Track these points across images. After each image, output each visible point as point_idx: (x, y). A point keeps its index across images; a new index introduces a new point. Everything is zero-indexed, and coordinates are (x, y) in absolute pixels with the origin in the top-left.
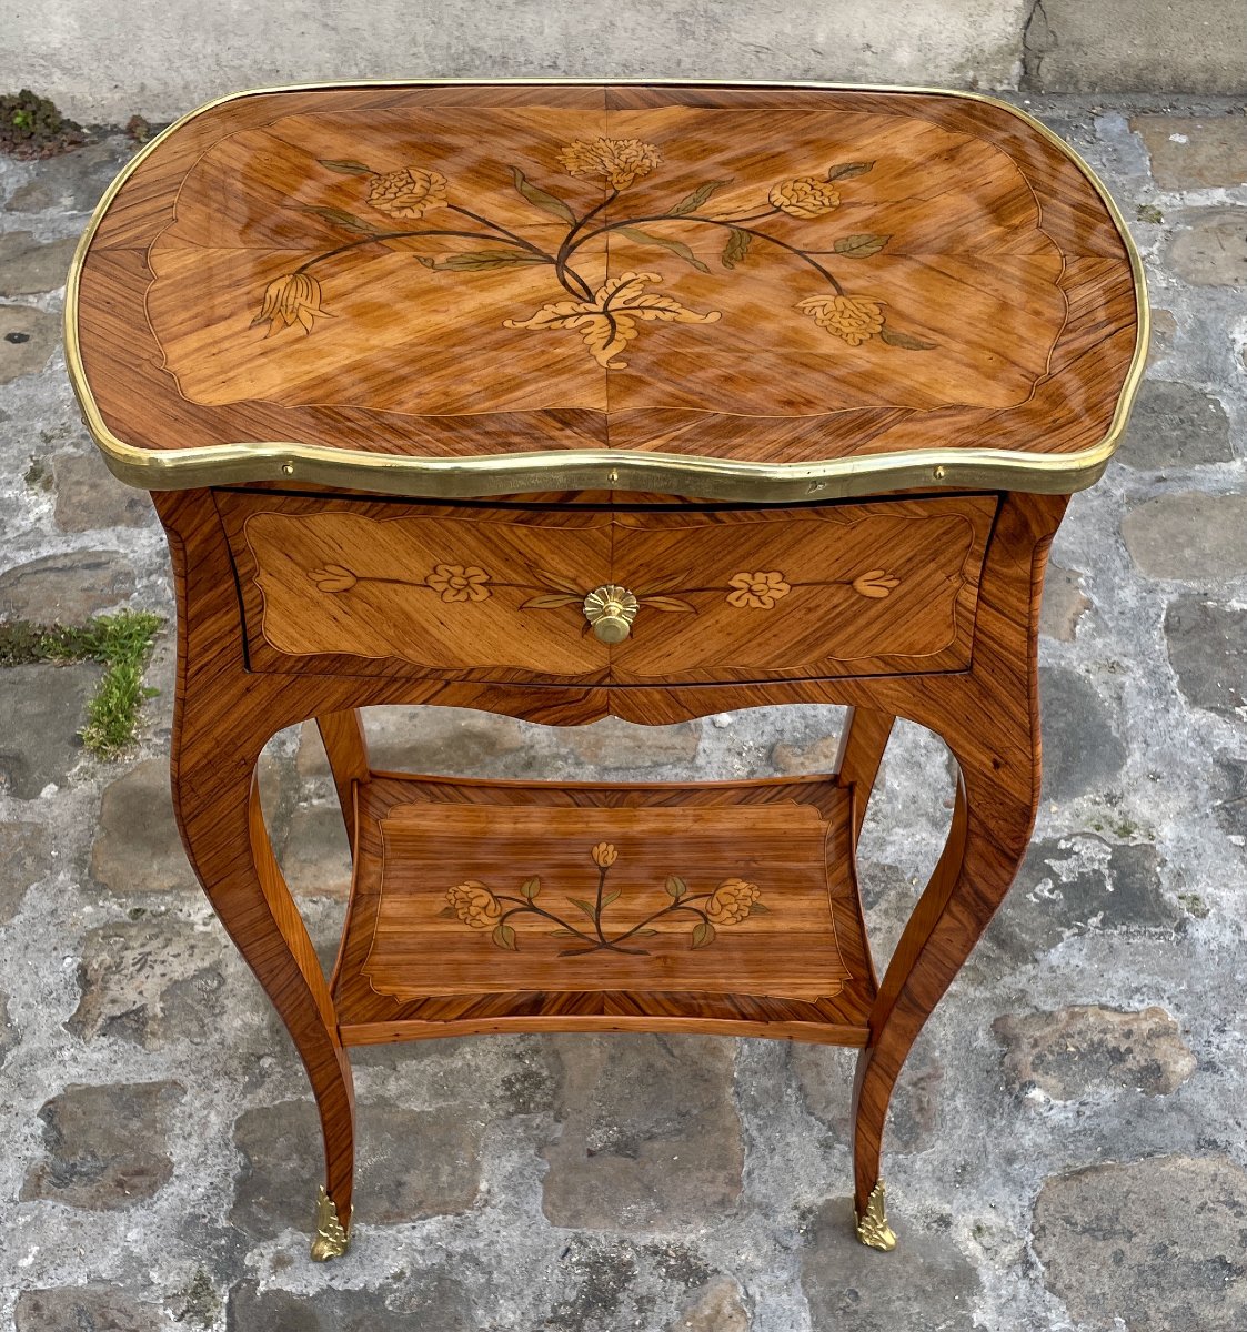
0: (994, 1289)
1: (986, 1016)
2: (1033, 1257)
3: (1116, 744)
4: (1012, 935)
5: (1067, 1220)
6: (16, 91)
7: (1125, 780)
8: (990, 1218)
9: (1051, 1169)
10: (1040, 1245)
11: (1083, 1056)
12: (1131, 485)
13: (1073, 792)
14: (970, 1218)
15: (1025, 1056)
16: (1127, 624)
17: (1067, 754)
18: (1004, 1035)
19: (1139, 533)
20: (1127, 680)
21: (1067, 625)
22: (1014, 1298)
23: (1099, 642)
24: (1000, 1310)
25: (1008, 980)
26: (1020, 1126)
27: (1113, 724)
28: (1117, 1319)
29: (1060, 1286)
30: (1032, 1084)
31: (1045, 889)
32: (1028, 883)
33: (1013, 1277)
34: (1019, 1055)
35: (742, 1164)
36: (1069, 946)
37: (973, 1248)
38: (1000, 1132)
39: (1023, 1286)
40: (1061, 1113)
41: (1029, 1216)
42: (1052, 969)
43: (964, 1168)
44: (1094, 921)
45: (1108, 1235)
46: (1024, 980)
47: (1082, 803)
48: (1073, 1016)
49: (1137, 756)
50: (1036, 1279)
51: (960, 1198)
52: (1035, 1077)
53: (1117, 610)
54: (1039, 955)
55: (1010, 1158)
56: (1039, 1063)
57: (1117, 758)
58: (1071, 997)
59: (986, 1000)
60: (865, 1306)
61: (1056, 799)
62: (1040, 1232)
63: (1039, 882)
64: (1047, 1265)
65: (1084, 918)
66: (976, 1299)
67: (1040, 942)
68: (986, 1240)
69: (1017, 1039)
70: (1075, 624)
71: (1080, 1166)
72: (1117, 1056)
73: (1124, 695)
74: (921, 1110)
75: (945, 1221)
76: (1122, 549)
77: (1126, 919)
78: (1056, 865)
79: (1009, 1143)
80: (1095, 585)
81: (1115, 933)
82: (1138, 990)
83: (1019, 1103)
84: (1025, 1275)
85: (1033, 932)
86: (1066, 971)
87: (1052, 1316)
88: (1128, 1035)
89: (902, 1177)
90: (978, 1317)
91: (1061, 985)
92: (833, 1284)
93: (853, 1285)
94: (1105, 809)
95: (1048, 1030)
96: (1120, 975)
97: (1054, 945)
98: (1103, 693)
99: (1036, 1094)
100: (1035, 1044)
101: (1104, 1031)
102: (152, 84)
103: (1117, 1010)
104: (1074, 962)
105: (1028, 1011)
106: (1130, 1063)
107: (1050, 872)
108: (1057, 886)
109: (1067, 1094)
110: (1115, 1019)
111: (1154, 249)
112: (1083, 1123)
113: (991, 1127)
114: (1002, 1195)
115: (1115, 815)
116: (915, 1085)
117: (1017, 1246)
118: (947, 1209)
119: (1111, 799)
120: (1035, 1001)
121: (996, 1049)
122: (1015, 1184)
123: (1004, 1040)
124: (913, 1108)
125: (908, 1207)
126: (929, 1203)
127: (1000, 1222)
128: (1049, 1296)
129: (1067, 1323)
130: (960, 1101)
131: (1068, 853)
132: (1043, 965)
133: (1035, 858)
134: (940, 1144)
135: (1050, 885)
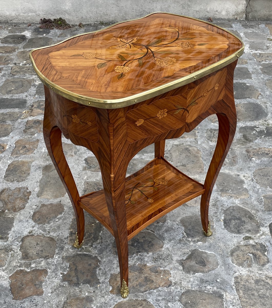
0: (247, 183)
1: (245, 149)
2: (254, 179)
3: (266, 113)
4: (249, 138)
5: (259, 175)
6: (59, 18)
7: (268, 118)
8: (246, 175)
9: (256, 168)
10: (255, 177)
11: (261, 154)
12: (268, 78)
13: (259, 120)
14: (243, 175)
15: (251, 154)
16: (268, 97)
17: (257, 114)
18: (248, 151)
19: (269, 84)
20: (268, 105)
21: (257, 97)
22: (251, 184)
23: (263, 100)
24: (248, 186)
25: (248, 145)
26: (251, 163)
27: (265, 111)
28: (268, 187)
29: (258, 182)
30: (253, 157)
31: (254, 132)
32: (251, 131)
33: (250, 182)
34: (250, 154)
35: (204, 167)
36: (259, 140)
37: (243, 178)
38: (248, 164)
39: (252, 183)
40: (258, 161)
41: (253, 174)
42: (256, 143)
43: (241, 169)
44: (263, 136)
45: (266, 176)
46: (251, 145)
47: (261, 121)
48: (260, 149)
49: (270, 115)
50: (254, 182)
51: (241, 172)
52: (253, 156)
53: (266, 95)
54: (253, 141)
55: (249, 167)
56: (254, 155)
57: (266, 115)
58: (259, 146)
59: (244, 147)
60: (226, 184)
61: (256, 120)
62: (255, 176)
63: (253, 131)
64: (256, 180)
65: (261, 136)
66: (244, 184)
67: (254, 139)
68: (246, 177)
69: (250, 152)
70: (258, 97)
71: (261, 168)
72: (267, 154)
73: (267, 107)
74: (234, 161)
75: (238, 175)
76: (266, 87)
77: (268, 136)
78: (256, 129)
79: (249, 165)
80: (262, 91)
81: (267, 138)
82: (271, 146)
83: (251, 160)
84: (252, 181)
85: (252, 138)
86: (258, 143)
87: (257, 186)
88: (269, 151)
89: (231, 170)
90: (244, 187)
91: (257, 145)
92: (220, 182)
93: (223, 182)
94: (265, 122)
95: (255, 151)
96: (267, 144)
97: (256, 140)
98: (263, 106)
99: (254, 159)
100: (253, 152)
101: (265, 151)
102: (84, 17)
103: (268, 148)
104: (259, 142)
105: (252, 149)
106: (269, 155)
107: (255, 130)
108: (257, 132)
109: (259, 159)
110: (267, 149)
111: (271, 44)
112: (262, 163)
113: (246, 163)
114: (248, 172)
115: (266, 123)
116: (233, 158)
117: (251, 178)
118: (239, 174)
119: (265, 121)
120: (253, 147)
121: (247, 153)
122: (251, 171)
123: (248, 152)
124: (233, 161)
125: (232, 173)
126: (236, 173)
127: (248, 175)
128: (256, 184)
129: (259, 187)
130: (240, 160)
131: (258, 127)
132: (255, 142)
133: (252, 128)
134: (237, 166)
135: (255, 132)
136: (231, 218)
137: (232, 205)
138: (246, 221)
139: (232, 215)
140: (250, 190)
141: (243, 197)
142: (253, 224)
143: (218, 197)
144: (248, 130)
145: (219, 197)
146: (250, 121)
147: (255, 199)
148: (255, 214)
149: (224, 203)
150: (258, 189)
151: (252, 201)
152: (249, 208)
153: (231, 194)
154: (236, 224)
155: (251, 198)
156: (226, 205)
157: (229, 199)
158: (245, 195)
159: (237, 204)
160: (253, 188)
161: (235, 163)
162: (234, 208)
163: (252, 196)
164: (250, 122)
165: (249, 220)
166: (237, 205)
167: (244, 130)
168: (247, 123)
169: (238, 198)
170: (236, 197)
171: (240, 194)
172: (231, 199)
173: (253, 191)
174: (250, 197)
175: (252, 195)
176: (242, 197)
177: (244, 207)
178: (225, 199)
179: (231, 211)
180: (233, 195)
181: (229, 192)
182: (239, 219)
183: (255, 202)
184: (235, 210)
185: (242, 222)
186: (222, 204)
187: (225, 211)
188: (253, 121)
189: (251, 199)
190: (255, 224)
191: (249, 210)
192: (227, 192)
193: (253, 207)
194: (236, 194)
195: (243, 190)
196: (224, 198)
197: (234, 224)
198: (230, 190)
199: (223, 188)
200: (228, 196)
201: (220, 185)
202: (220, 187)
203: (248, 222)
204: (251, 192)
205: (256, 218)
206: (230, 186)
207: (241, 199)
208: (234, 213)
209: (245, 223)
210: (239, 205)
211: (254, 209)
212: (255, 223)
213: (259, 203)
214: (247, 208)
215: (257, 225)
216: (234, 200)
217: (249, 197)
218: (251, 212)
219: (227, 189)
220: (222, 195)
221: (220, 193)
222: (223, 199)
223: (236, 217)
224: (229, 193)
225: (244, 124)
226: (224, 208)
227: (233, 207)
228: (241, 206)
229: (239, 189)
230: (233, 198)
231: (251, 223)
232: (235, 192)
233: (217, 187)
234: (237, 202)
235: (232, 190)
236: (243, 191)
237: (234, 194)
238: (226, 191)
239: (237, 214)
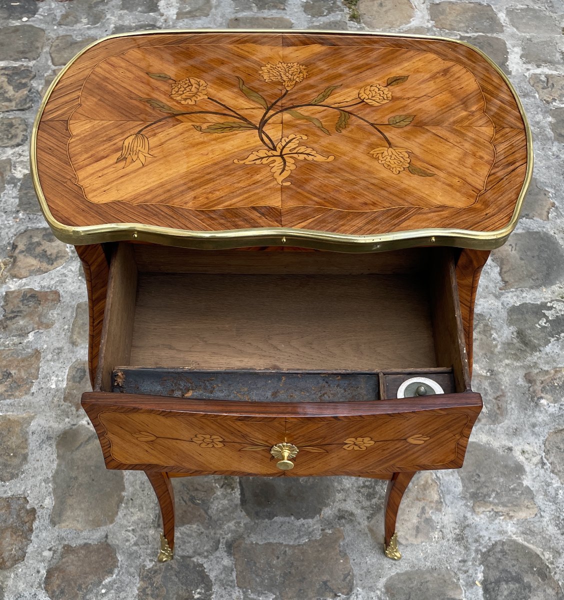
0: (531, 473)
1: (523, 373)
2: (545, 461)
4: (530, 341)
5: (558, 447)
8: (528, 448)
9: (550, 429)
10: (548, 457)
11: (560, 387)
13: (552, 283)
14: (520, 448)
15: (538, 387)
17: (548, 268)
18: (530, 379)
21: (546, 213)
22: (538, 476)
23: (559, 221)
24: (534, 480)
25: (529, 358)
26: (537, 414)
29: (556, 471)
30: (542, 398)
31: (543, 322)
32: (536, 320)
33: (538, 468)
34: (536, 387)
36: (554, 345)
37: (521, 458)
38: (530, 416)
39: (542, 471)
40: (553, 409)
41: (543, 446)
42: (547, 354)
43: (516, 430)
44: (562, 335)
46: (536, 358)
47: (556, 288)
48: (556, 372)
50: (547, 469)
51: (515, 441)
52: (542, 395)
54: (542, 349)
55: (534, 426)
56: (544, 390)
58: (555, 364)
59: (521, 367)
60: (483, 479)
61: (545, 286)
62: (547, 452)
63: (541, 319)
64: (551, 463)
65: (559, 334)
66: (524, 477)
67: (541, 343)
68: (526, 455)
69: (535, 381)
70: (549, 213)
71: (561, 428)
74: (499, 408)
75: (510, 449)
78: (547, 313)
79: (533, 420)
80: (556, 196)
83: (537, 405)
84: (542, 467)
85: (539, 339)
86: (553, 355)
87: (553, 481)
89: (493, 433)
90: (525, 483)
91: (551, 360)
92: (470, 471)
93: (477, 472)
95: (546, 377)
97: (547, 345)
99: (543, 401)
100: (542, 383)
104: (555, 351)
105: (538, 370)
107: (544, 316)
108: (548, 321)
109: (555, 401)
112: (562, 412)
113: (526, 414)
114: (532, 439)
116: (496, 399)
117: (539, 457)
118: (511, 445)
120: (541, 366)
121: (527, 385)
122: (537, 435)
123: (530, 381)
124: (496, 408)
125: (496, 444)
126: (503, 443)
127: (532, 449)
128: (552, 474)
129: (559, 484)
130: (513, 405)
131: (551, 308)
132: (544, 352)
133: (538, 310)
134: (506, 421)
135: (545, 321)
136: (500, 577)
137: (498, 538)
138: (534, 584)
139: (501, 567)
140: (537, 491)
141: (522, 515)
142: (550, 591)
143: (466, 515)
144: (527, 317)
145: (469, 515)
146: (531, 288)
147: (550, 520)
148: (552, 563)
149: (481, 534)
150: (557, 490)
151: (544, 523)
152: (538, 547)
153: (495, 504)
154: (511, 593)
155: (541, 516)
156: (487, 538)
157: (492, 519)
158: (527, 507)
159: (510, 533)
160: (545, 487)
161: (502, 415)
162: (506, 547)
163: (544, 511)
164: (532, 291)
165: (539, 583)
166: (510, 536)
167: (520, 316)
168: (524, 295)
169: (511, 517)
170: (508, 514)
171: (516, 505)
172: (497, 521)
173: (546, 495)
174: (539, 515)
175: (543, 507)
176: (520, 514)
177: (526, 544)
178: (483, 521)
179: (499, 556)
180: (500, 508)
181: (491, 499)
182: (518, 579)
183: (550, 526)
184: (506, 553)
185: (525, 589)
186: (476, 536)
187: (483, 554)
188: (538, 287)
189: (541, 519)
190: (554, 593)
191: (538, 551)
192: (487, 499)
193: (547, 543)
194: (506, 506)
195: (522, 494)
196: (481, 519)
197: (506, 593)
198: (494, 495)
199: (478, 489)
200: (490, 512)
201: (470, 480)
202: (469, 485)
203: (538, 587)
204: (540, 499)
205: (556, 573)
206: (493, 483)
207: (518, 520)
208: (505, 562)
209: (530, 591)
210: (514, 537)
211: (550, 548)
212: (554, 589)
213: (559, 529)
214: (533, 544)
215: (557, 593)
216: (504, 524)
217: (536, 515)
218: (543, 558)
219: (485, 490)
220: (477, 510)
221: (470, 504)
222: (478, 520)
223: (511, 574)
224: (491, 503)
225: (518, 297)
226: (481, 547)
227: (503, 543)
228: (520, 540)
229: (514, 490)
230: (502, 518)
231: (545, 591)
232: (505, 499)
233: (463, 487)
234: (511, 529)
235: (497, 494)
236: (523, 497)
237: (504, 506)
238: (485, 496)
239: (513, 566)
